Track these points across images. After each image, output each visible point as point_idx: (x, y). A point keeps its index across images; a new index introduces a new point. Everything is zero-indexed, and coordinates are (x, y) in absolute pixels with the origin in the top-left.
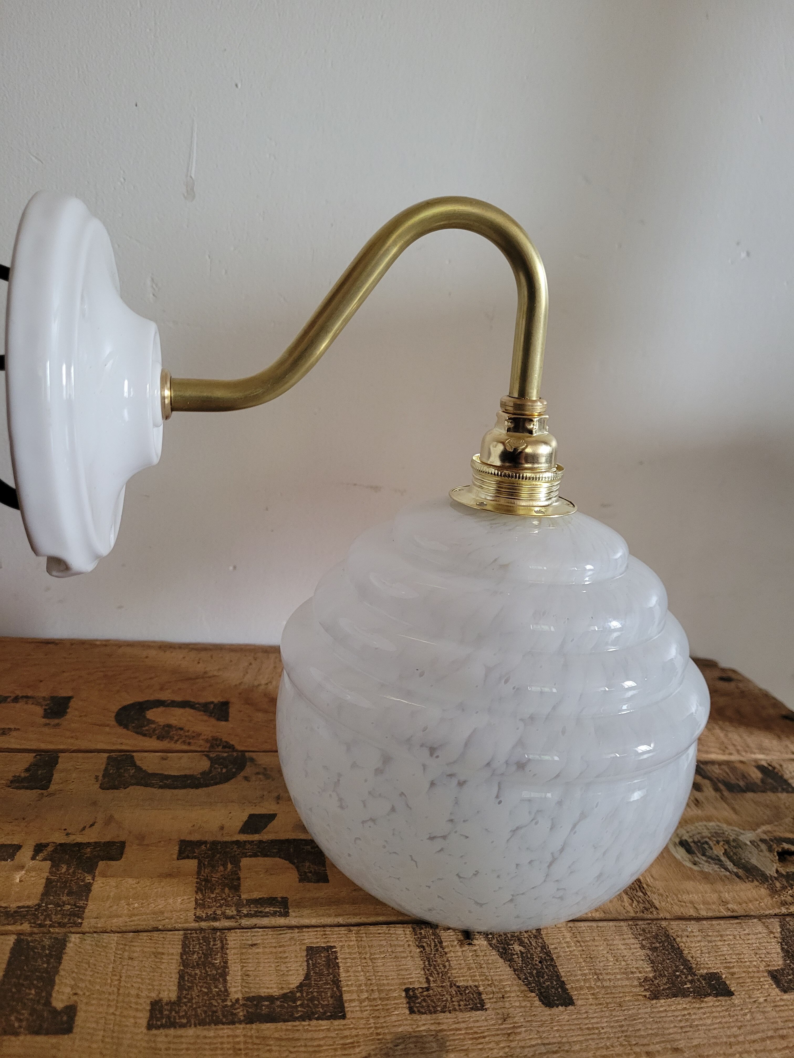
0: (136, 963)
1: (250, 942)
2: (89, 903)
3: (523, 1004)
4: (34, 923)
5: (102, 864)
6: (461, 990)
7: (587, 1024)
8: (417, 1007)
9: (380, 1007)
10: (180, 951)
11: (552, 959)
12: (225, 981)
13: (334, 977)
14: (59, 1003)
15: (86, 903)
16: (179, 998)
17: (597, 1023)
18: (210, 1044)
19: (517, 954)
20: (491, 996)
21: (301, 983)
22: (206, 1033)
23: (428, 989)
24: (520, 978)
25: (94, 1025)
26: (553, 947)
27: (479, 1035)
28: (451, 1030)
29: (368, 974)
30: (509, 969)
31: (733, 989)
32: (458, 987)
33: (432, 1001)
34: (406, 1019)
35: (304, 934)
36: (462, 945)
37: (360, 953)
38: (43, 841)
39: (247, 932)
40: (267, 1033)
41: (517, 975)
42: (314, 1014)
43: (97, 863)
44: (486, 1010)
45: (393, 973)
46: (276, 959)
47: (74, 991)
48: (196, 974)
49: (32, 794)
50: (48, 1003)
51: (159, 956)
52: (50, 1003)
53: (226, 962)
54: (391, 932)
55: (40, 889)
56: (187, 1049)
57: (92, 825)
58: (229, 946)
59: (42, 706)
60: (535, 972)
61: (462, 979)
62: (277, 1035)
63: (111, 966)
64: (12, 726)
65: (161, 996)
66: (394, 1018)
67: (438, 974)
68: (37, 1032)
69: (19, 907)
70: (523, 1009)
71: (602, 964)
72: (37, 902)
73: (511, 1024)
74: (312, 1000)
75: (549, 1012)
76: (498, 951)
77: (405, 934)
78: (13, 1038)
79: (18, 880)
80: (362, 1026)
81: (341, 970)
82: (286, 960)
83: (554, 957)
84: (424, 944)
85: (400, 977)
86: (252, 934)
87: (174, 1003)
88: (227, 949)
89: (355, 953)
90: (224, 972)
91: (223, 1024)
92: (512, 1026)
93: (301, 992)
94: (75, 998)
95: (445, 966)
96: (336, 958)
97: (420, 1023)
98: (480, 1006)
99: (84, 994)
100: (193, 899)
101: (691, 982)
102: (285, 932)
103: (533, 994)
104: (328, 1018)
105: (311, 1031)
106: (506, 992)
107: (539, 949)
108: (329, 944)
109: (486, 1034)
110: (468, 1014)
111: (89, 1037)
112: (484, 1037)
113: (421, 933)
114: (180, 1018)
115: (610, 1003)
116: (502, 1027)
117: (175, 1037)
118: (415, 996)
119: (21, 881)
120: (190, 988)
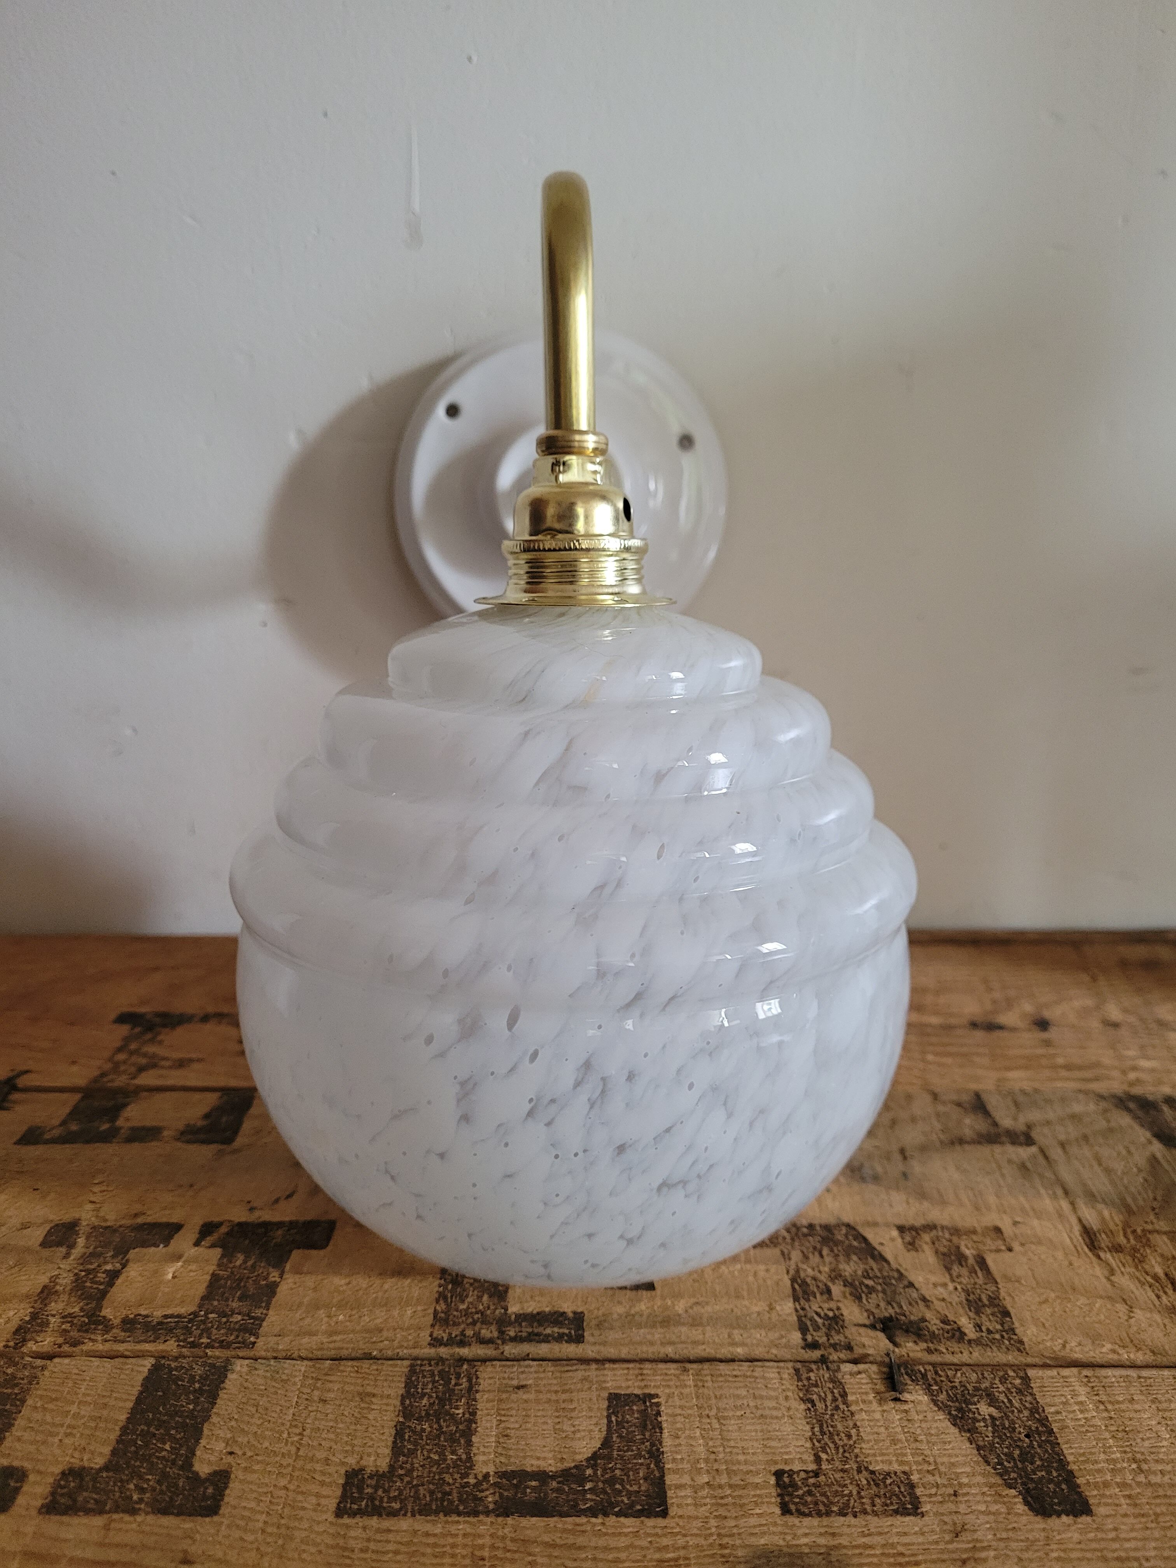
0: (329, 1408)
1: (515, 1383)
2: (271, 1312)
3: (994, 1508)
4: (184, 1340)
5: (296, 1254)
6: (877, 1479)
7: (1116, 1550)
8: (796, 1504)
9: (729, 1500)
10: (402, 1391)
11: (1051, 1432)
12: (469, 1443)
13: (652, 1445)
14: (203, 1467)
15: (265, 1312)
16: (391, 1467)
17: (1136, 1549)
18: (435, 1545)
19: (984, 1420)
20: (933, 1491)
21: (595, 1453)
22: (428, 1527)
23: (816, 1474)
24: (988, 1463)
25: (253, 1504)
26: (1052, 1409)
27: (907, 1559)
28: (855, 1547)
29: (711, 1443)
30: (968, 1445)
32: (873, 1472)
33: (824, 1494)
34: (775, 1524)
35: (606, 1372)
36: (881, 1401)
37: (699, 1408)
38: (216, 1219)
39: (513, 1366)
40: (532, 1534)
41: (984, 1457)
42: (612, 1505)
43: (291, 1251)
44: (923, 1515)
45: (756, 1444)
46: (557, 1410)
47: (229, 1449)
48: (423, 1430)
49: (207, 1151)
50: (188, 1465)
51: (367, 1399)
52: (191, 1465)
53: (473, 1414)
54: (756, 1374)
55: (201, 1289)
56: (396, 1552)
57: (289, 1196)
58: (481, 1388)
60: (1017, 1452)
61: (879, 1458)
62: (546, 1538)
63: (291, 1411)
65: (363, 1463)
66: (753, 1521)
67: (837, 1448)
68: (164, 1512)
69: (166, 1316)
70: (992, 1517)
71: (1147, 1444)
72: (192, 1308)
73: (969, 1542)
74: (612, 1481)
75: (1042, 1526)
76: (950, 1414)
77: (781, 1379)
78: (127, 1518)
79: (170, 1276)
80: (695, 1531)
81: (666, 1434)
82: (573, 1414)
83: (1055, 1427)
84: (815, 1397)
85: (767, 1450)
86: (520, 1370)
87: (383, 1475)
88: (477, 1391)
89: (690, 1408)
90: (469, 1429)
91: (459, 1514)
92: (971, 1545)
93: (594, 1467)
94: (230, 1459)
95: (849, 1437)
96: (659, 1414)
97: (800, 1532)
98: (911, 1507)
99: (244, 1454)
100: (431, 1311)
102: (574, 1368)
103: (1013, 1492)
104: (638, 1514)
105: (606, 1534)
106: (961, 1485)
107: (1026, 1413)
108: (647, 1391)
109: (920, 1557)
110: (889, 1521)
111: (242, 1523)
113: (809, 1379)
114: (391, 1499)
115: (1163, 1514)
116: (950, 1546)
117: (379, 1531)
118: (793, 1485)
119: (174, 1277)
120: (411, 1453)
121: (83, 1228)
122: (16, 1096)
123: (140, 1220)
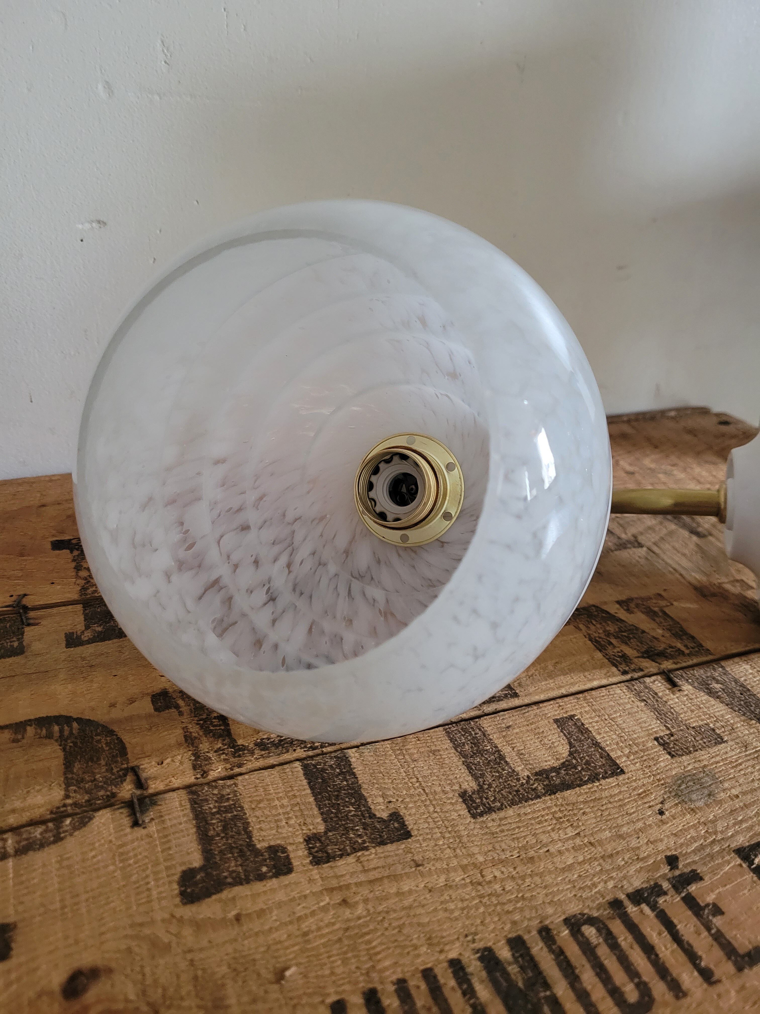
0: (421, 764)
1: (504, 725)
3: (752, 731)
6: (697, 730)
8: (674, 751)
9: (645, 758)
10: (451, 745)
11: (749, 690)
12: (507, 763)
13: (592, 740)
14: (383, 813)
16: (480, 786)
18: (534, 818)
19: (720, 691)
20: (723, 730)
21: (570, 751)
22: (523, 811)
23: (672, 735)
24: (735, 711)
25: (425, 825)
26: (742, 679)
27: (735, 764)
28: (712, 764)
29: (617, 733)
30: (722, 705)
32: (693, 728)
33: (682, 744)
34: (672, 763)
35: (543, 709)
36: (674, 693)
37: (599, 716)
39: (496, 717)
40: (573, 799)
41: (732, 708)
42: (597, 775)
44: (726, 742)
45: (636, 727)
46: (535, 735)
47: (387, 800)
48: (479, 762)
50: (372, 816)
51: (437, 753)
52: (375, 815)
53: (496, 747)
54: (611, 693)
56: (519, 827)
58: (488, 733)
60: (742, 703)
61: (692, 720)
62: (581, 799)
63: (402, 770)
65: (464, 788)
66: (662, 764)
67: (671, 720)
68: (383, 843)
69: (279, 736)
70: (753, 735)
73: (753, 749)
74: (588, 763)
76: (705, 692)
77: (624, 692)
78: (366, 853)
80: (642, 776)
81: (594, 733)
82: (545, 735)
83: (749, 687)
84: (644, 698)
85: (644, 729)
86: (501, 718)
87: (478, 791)
88: (489, 735)
89: (595, 717)
90: (501, 755)
91: (532, 800)
92: (754, 750)
93: (575, 758)
94: (392, 806)
95: (672, 713)
96: (583, 724)
97: (685, 764)
98: (720, 740)
99: (397, 800)
102: (526, 711)
104: (612, 776)
106: (732, 724)
107: (734, 683)
108: (569, 714)
109: (740, 761)
110: (716, 749)
111: (429, 836)
112: (740, 764)
113: (635, 689)
114: (494, 801)
116: (747, 753)
117: (501, 819)
118: (666, 743)
120: (482, 775)
121: (173, 694)
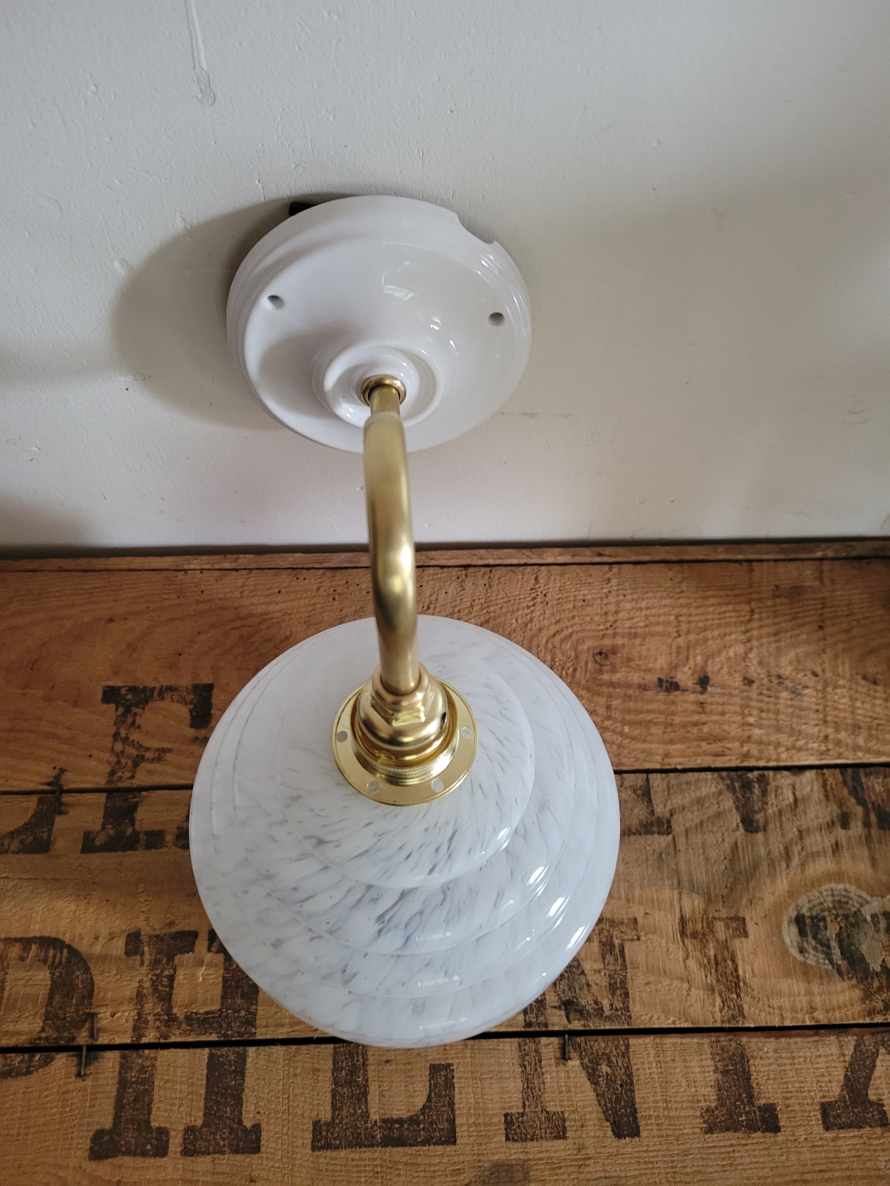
0: (299, 1080)
1: (385, 1058)
2: (259, 1008)
3: (598, 1134)
4: (220, 1033)
6: (549, 1116)
7: (644, 1158)
8: (512, 1134)
9: (483, 1133)
10: (331, 1067)
11: (632, 1083)
12: (366, 1101)
13: (450, 1099)
14: (248, 1124)
15: (256, 1007)
16: (333, 1118)
17: (654, 1157)
18: (357, 1166)
19: (603, 1076)
20: (573, 1124)
21: (424, 1106)
22: (352, 1156)
23: (522, 1114)
24: (600, 1105)
25: (274, 1145)
26: (636, 1067)
27: (556, 1166)
28: (535, 1160)
29: (477, 1097)
30: (593, 1093)
31: (781, 1124)
32: (548, 1113)
33: (525, 1128)
34: (502, 1147)
37: (473, 1072)
40: (397, 1158)
41: (599, 1101)
42: (432, 1138)
44: (566, 1138)
45: (497, 1096)
46: (406, 1077)
47: (257, 1110)
48: (344, 1093)
50: (240, 1122)
51: (316, 1073)
52: (242, 1122)
53: (367, 1081)
54: (500, 1048)
55: (218, 991)
56: (341, 1171)
58: (369, 1062)
59: (186, 704)
60: (614, 1097)
61: (552, 1104)
62: (404, 1159)
63: (282, 1082)
64: (165, 745)
65: (320, 1116)
66: (493, 1145)
67: (533, 1097)
68: (236, 1152)
69: (207, 1013)
70: (596, 1140)
71: (674, 1091)
72: (218, 1008)
73: (584, 1155)
74: (431, 1123)
75: (616, 1144)
76: (588, 1072)
77: (512, 1049)
78: (221, 1157)
79: (201, 979)
80: (468, 1152)
81: (456, 1091)
82: (414, 1080)
83: (635, 1079)
84: (526, 1063)
85: (502, 1100)
87: (329, 1124)
88: (367, 1065)
89: (468, 1072)
90: (366, 1091)
91: (366, 1147)
92: (584, 1157)
93: (423, 1114)
94: (258, 1117)
95: (540, 1089)
96: (453, 1077)
97: (513, 1152)
98: (562, 1134)
99: (265, 1113)
101: (747, 1113)
103: (608, 1124)
104: (443, 1143)
105: (429, 1156)
106: (586, 1120)
107: (623, 1070)
108: (448, 1062)
109: (563, 1164)
110: (551, 1143)
111: (272, 1156)
112: (560, 1168)
113: (525, 1050)
114: (335, 1139)
115: (670, 1135)
116: (576, 1157)
117: (331, 1159)
118: (512, 1122)
119: (203, 979)
120: (341, 1109)
121: (144, 938)
122: (66, 798)
123: (173, 930)
